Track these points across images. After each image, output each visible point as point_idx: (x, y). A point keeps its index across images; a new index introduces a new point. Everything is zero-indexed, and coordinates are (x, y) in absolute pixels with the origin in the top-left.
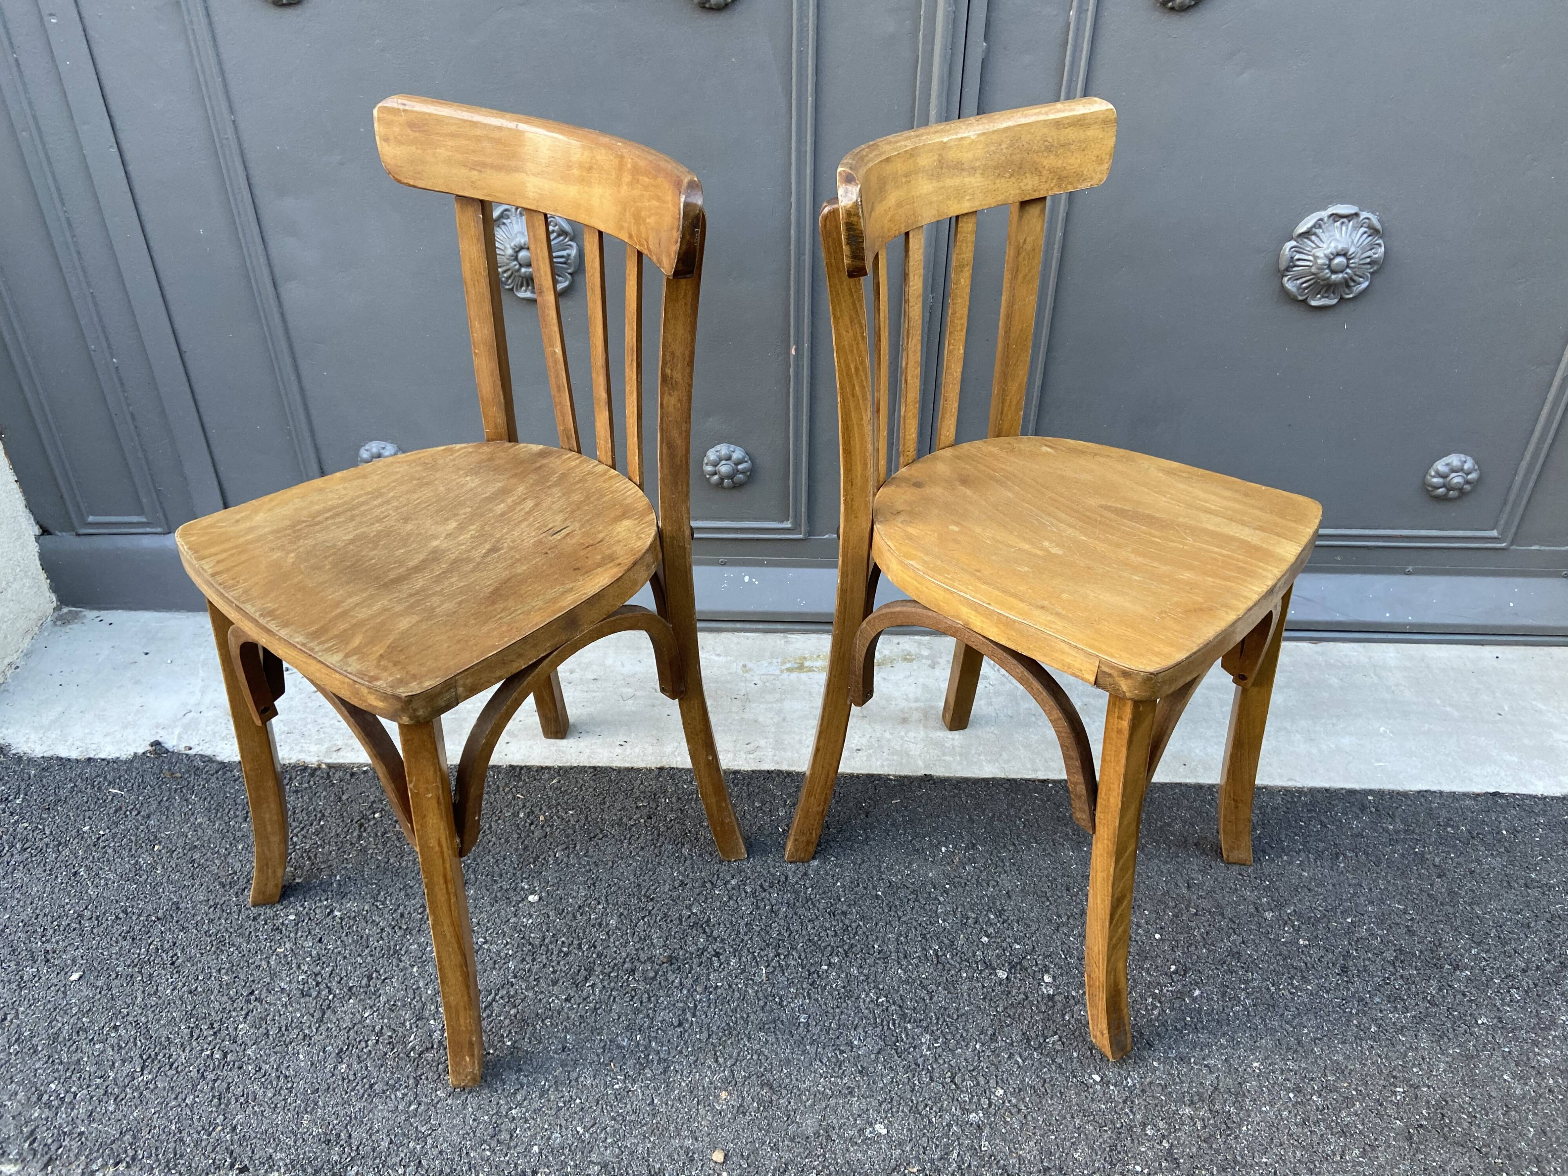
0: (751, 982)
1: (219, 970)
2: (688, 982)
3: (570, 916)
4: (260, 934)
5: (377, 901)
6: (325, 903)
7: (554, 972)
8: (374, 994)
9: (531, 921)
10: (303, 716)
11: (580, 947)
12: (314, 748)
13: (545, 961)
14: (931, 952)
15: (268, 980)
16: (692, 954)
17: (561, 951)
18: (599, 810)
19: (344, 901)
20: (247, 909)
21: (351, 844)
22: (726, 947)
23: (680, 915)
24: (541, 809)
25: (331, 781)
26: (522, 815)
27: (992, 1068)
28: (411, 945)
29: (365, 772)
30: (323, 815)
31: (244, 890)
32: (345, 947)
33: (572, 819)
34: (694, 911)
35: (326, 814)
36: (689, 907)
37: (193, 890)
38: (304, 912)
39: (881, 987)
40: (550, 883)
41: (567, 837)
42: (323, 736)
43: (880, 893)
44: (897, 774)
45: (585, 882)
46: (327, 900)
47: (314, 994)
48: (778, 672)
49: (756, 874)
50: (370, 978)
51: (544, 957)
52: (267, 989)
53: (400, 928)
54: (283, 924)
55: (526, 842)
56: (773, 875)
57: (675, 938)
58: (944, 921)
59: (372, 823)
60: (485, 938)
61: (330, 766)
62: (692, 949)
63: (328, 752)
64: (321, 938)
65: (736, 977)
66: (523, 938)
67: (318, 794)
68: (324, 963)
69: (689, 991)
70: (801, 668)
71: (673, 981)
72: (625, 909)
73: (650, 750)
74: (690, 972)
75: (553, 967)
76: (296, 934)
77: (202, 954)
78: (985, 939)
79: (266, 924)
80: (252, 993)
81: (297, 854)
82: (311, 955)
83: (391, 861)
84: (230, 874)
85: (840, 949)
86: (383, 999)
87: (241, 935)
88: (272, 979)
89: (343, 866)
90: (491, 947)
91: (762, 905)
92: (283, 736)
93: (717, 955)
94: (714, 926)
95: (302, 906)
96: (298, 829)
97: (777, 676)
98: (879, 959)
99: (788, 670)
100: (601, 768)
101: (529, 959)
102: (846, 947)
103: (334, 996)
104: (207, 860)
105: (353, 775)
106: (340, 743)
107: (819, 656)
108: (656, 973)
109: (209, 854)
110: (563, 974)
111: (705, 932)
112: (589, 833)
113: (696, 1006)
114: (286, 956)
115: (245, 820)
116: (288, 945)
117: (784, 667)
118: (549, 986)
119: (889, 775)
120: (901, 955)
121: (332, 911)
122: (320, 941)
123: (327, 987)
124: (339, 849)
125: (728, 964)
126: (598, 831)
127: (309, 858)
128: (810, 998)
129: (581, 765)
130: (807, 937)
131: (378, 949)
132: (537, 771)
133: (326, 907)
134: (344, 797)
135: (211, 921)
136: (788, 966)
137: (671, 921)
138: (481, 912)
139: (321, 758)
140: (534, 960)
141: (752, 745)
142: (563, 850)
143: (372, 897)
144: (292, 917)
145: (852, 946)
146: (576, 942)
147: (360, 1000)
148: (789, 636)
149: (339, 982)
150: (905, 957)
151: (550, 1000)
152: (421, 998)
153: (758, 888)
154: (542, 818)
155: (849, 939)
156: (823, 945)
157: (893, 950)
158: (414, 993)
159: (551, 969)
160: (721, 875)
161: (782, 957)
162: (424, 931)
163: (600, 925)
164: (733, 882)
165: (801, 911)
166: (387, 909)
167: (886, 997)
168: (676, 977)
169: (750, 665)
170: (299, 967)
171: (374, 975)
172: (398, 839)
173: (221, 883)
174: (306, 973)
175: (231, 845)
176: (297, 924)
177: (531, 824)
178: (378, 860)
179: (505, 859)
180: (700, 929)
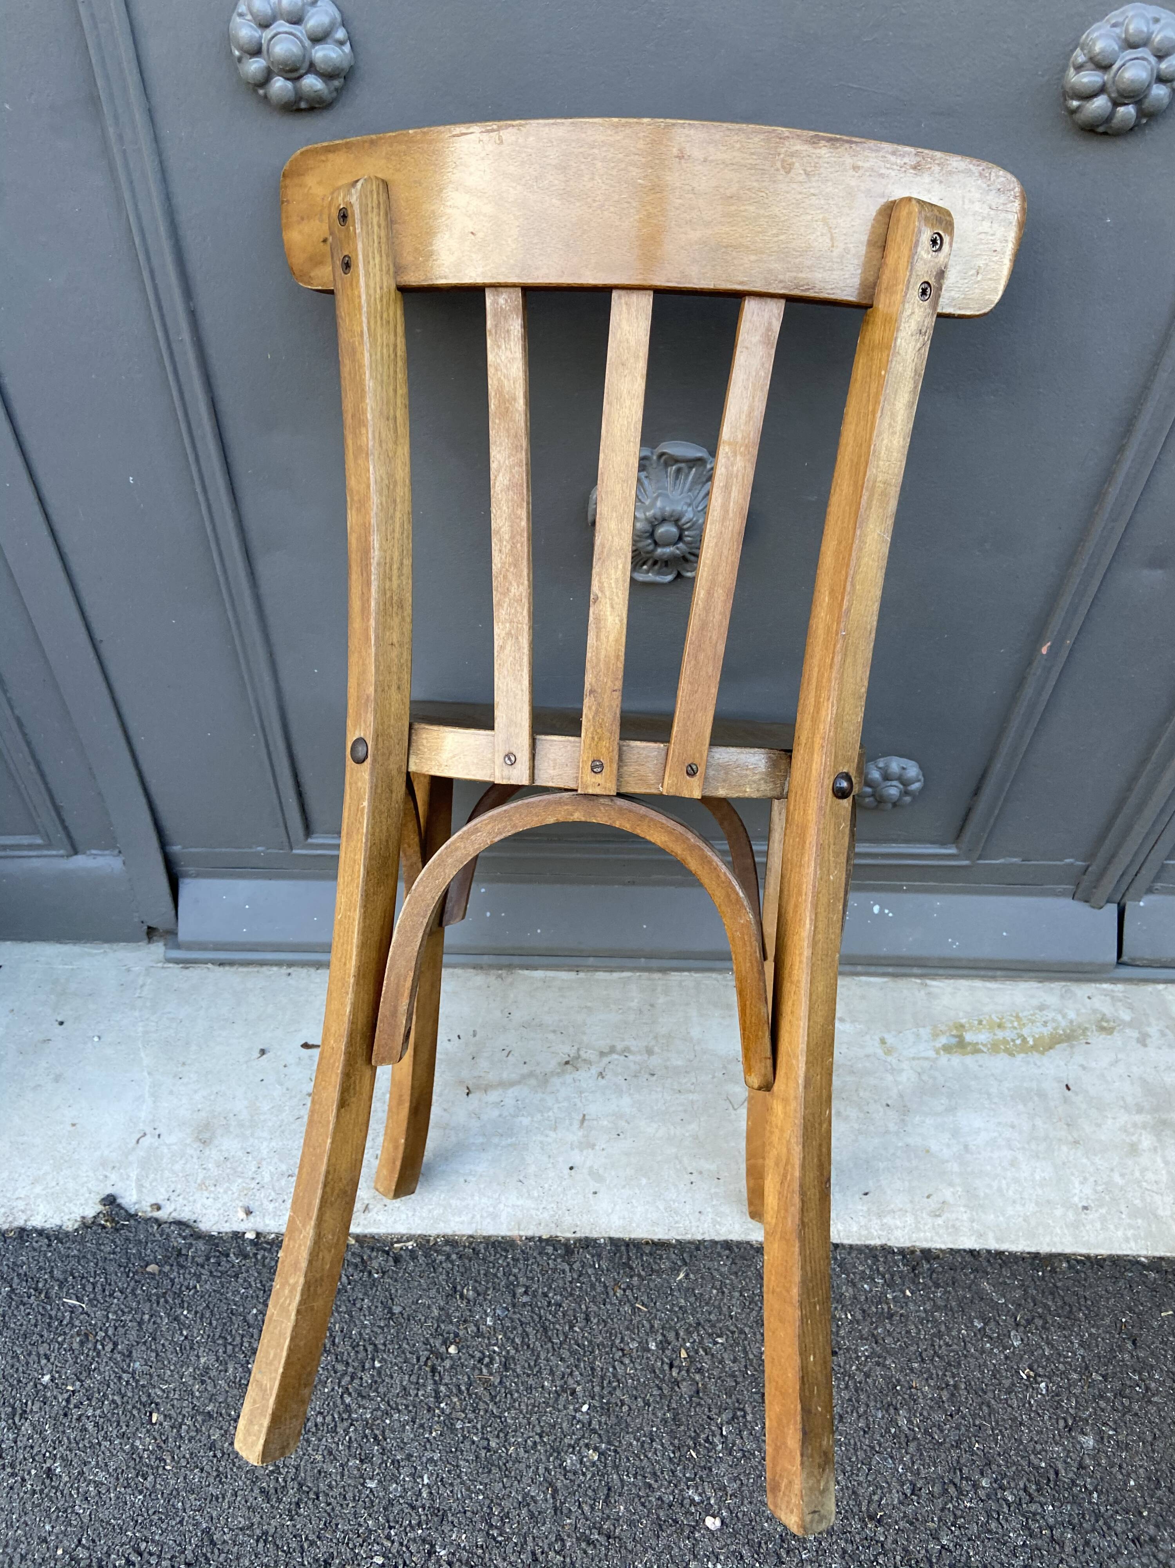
5: (492, 1526)
6: (420, 1531)
19: (446, 1528)
20: (312, 1543)
21: (429, 1409)
23: (927, 1551)
24: (677, 1335)
25: (370, 1275)
29: (412, 1253)
30: (376, 1348)
31: (298, 1504)
33: (726, 1356)
35: (380, 1346)
37: (225, 1505)
40: (729, 1491)
41: (729, 1394)
46: (420, 1524)
48: (931, 1054)
49: (1014, 1468)
55: (674, 1404)
56: (1038, 1468)
59: (448, 1363)
61: (360, 1242)
67: (358, 1304)
70: (960, 1045)
72: (846, 1541)
81: (356, 1430)
83: (493, 1444)
84: (272, 1472)
89: (428, 1454)
91: (1035, 1526)
95: (388, 1537)
96: (348, 1378)
97: (934, 1060)
99: (947, 1049)
105: (397, 1258)
107: (980, 1023)
117: (938, 1045)
119: (1139, 1256)
121: (432, 1549)
124: (414, 1421)
127: (375, 1437)
129: (707, 1238)
132: (650, 1252)
133: (424, 1541)
134: (397, 1310)
141: (934, 1197)
143: (483, 1519)
148: (929, 982)
153: (1021, 1493)
154: (684, 1354)
160: (965, 1470)
164: (984, 1483)
166: (511, 1544)
169: (890, 1039)
172: (492, 1399)
173: (263, 1491)
177: (671, 1366)
178: (473, 1442)
179: (652, 1440)
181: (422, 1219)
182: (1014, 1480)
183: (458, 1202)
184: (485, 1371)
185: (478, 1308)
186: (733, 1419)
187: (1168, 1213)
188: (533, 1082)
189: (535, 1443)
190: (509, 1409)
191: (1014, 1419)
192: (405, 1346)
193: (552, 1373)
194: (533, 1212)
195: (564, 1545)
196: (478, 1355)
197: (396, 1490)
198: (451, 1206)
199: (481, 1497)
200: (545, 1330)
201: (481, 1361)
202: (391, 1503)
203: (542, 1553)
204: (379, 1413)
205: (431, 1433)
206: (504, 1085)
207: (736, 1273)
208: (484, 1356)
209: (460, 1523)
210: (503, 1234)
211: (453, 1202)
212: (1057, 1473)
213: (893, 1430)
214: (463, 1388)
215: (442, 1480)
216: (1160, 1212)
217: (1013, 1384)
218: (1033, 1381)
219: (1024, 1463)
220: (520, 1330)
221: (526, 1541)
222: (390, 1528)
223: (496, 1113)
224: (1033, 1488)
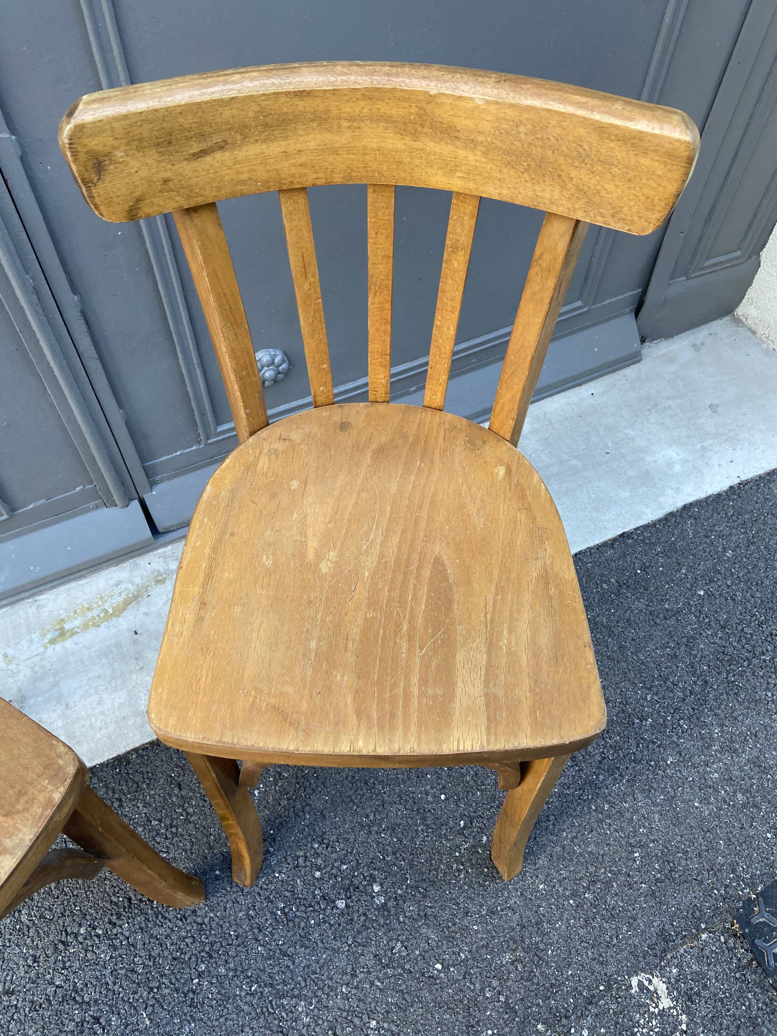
14: (279, 912)
22: (102, 1006)
23: (46, 995)
27: (361, 1005)
34: (58, 983)
39: (249, 975)
43: (217, 872)
48: (42, 649)
49: (101, 911)
57: (51, 1023)
58: (279, 873)
70: (62, 634)
78: (318, 874)
85: (202, 954)
97: (43, 654)
98: (239, 946)
99: (52, 642)
102: (207, 949)
107: (75, 612)
111: (76, 1002)
117: (46, 641)
120: (256, 931)
125: (110, 1025)
128: (194, 1021)
130: (170, 957)
136: (164, 996)
148: (38, 598)
150: (260, 931)
153: (107, 926)
157: (247, 929)
161: (155, 990)
164: (82, 931)
165: (154, 932)
169: (11, 652)
180: (70, 1002)
182: (101, 919)
213: (18, 927)
224: (114, 919)
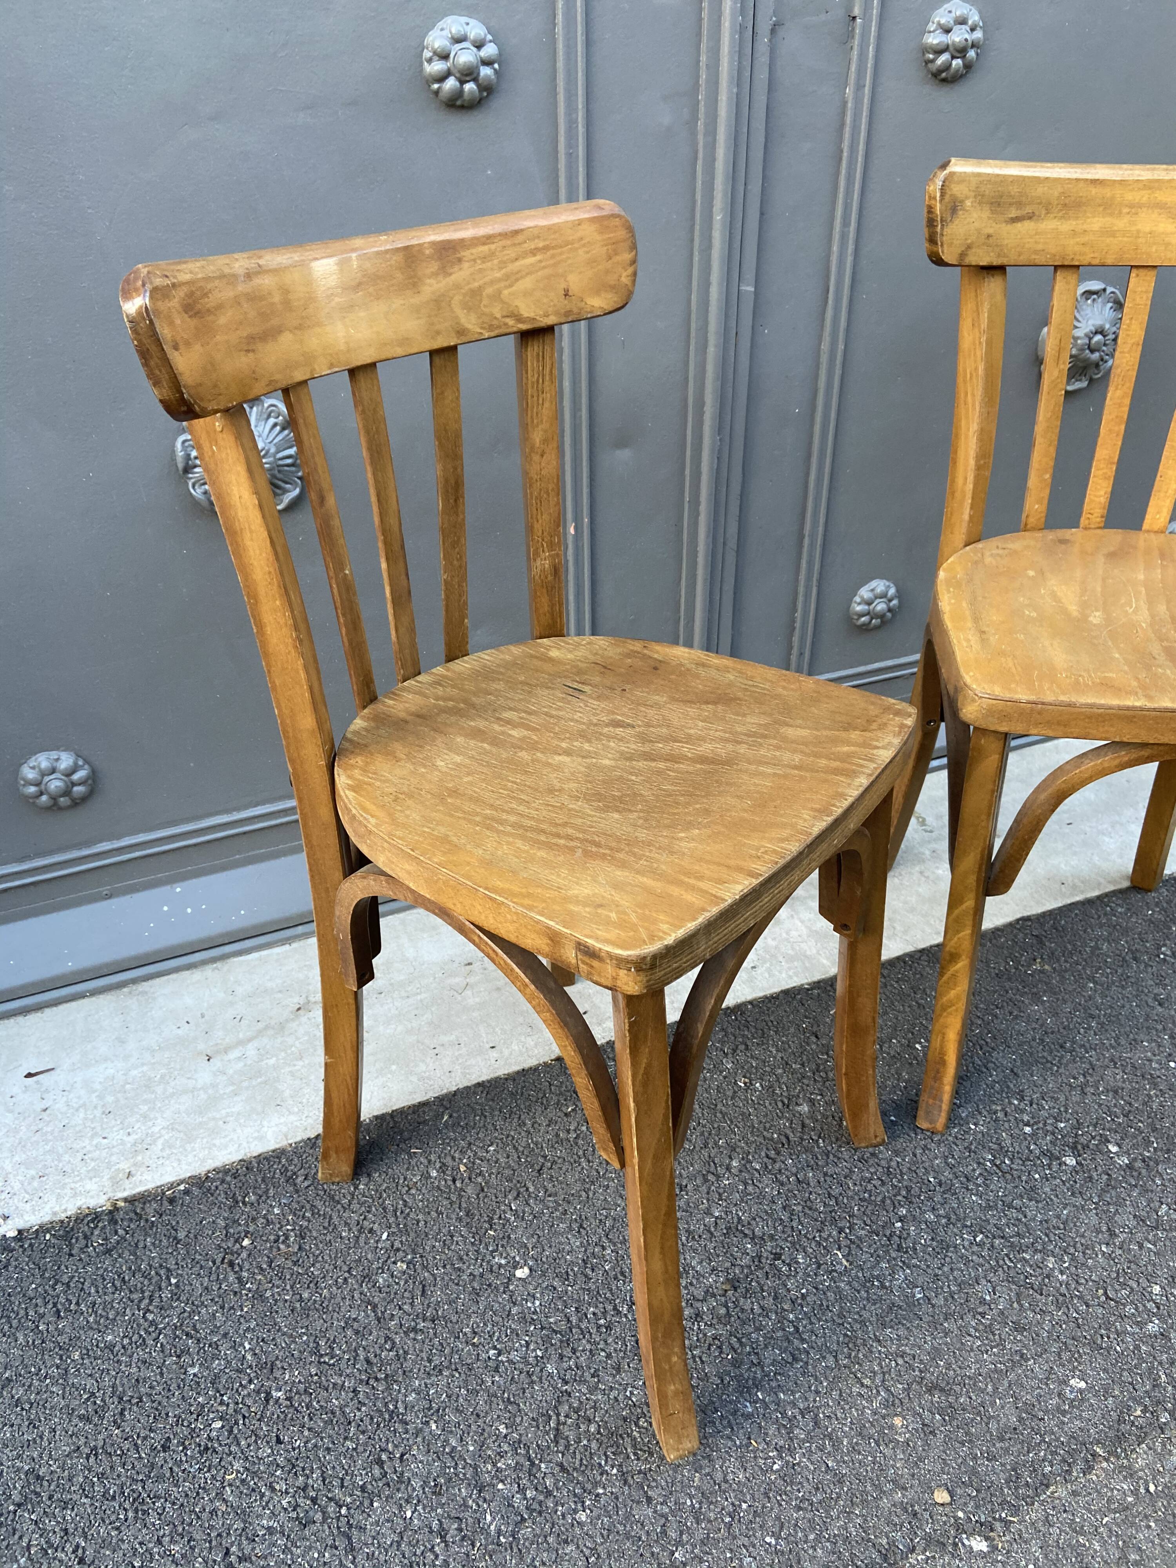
0: (835, 1274)
1: (159, 1542)
2: (769, 1302)
3: (581, 1279)
4: (186, 1466)
5: (321, 1356)
6: (252, 1386)
7: (609, 1356)
8: (400, 1482)
9: (537, 1303)
10: (48, 1148)
11: (619, 1313)
12: (91, 1186)
13: (588, 1347)
14: (988, 1164)
15: (239, 1525)
16: (749, 1267)
17: (599, 1327)
18: (523, 1134)
19: (277, 1373)
20: (145, 1438)
21: (235, 1293)
22: (782, 1243)
23: (705, 1225)
24: (453, 1158)
25: (147, 1220)
26: (434, 1174)
27: (1133, 1266)
28: (406, 1396)
29: (186, 1192)
30: (169, 1270)
31: (122, 1413)
32: (318, 1434)
33: (499, 1156)
34: (717, 1214)
35: (173, 1267)
36: (708, 1212)
37: (45, 1443)
38: (230, 1411)
39: (969, 1223)
40: (530, 1246)
41: (509, 1180)
42: (93, 1164)
44: (810, 981)
45: (571, 1229)
46: (250, 1382)
47: (318, 1516)
49: (754, 1146)
50: (380, 1463)
51: (584, 1341)
52: (247, 1538)
53: (377, 1379)
54: (209, 1439)
55: (464, 1205)
56: (772, 1139)
57: (718, 1256)
58: (975, 1124)
59: (244, 1255)
60: (495, 1348)
61: (130, 1201)
62: (746, 1261)
63: (115, 1183)
64: (277, 1437)
65: (816, 1274)
66: (542, 1328)
67: (141, 1245)
68: (303, 1469)
69: (776, 1313)
71: (752, 1309)
73: (530, 1042)
74: (763, 1291)
75: (603, 1350)
76: (238, 1444)
77: (117, 1529)
78: (1027, 1129)
79: (185, 1448)
80: (227, 1553)
81: (165, 1335)
82: (278, 1465)
83: (306, 1295)
84: (88, 1400)
85: (899, 1198)
86: (416, 1483)
87: (160, 1478)
88: (245, 1522)
89: (244, 1326)
90: (511, 1357)
91: (783, 1178)
92: (35, 1184)
93: (777, 1256)
94: (749, 1224)
95: (222, 1403)
96: (146, 1301)
98: (944, 1192)
100: (488, 1081)
101: (567, 1352)
102: (904, 1193)
103: (348, 1509)
104: (38, 1393)
105: (172, 1201)
106: (125, 1166)
108: (727, 1308)
109: (36, 1383)
110: (622, 1354)
111: (746, 1235)
112: (532, 1166)
113: (797, 1329)
114: (243, 1481)
115: (59, 1316)
116: (237, 1466)
118: (614, 1376)
119: (803, 985)
120: (963, 1180)
121: (268, 1395)
122: (279, 1441)
123: (331, 1499)
124: (222, 1307)
125: (797, 1263)
126: (541, 1160)
127: (187, 1334)
128: (908, 1267)
129: (461, 1086)
130: (856, 1197)
131: (367, 1420)
132: (414, 1113)
133: (258, 1392)
134: (181, 1235)
135: (101, 1476)
136: (860, 1238)
137: (700, 1236)
138: (469, 1317)
139: (110, 1195)
140: (574, 1351)
142: (515, 1199)
143: (312, 1353)
144: (218, 1424)
145: (908, 1189)
146: (609, 1307)
147: (387, 1498)
149: (342, 1486)
150: (968, 1180)
151: (628, 1394)
152: (465, 1460)
153: (765, 1160)
154: (462, 1168)
155: (899, 1181)
156: (879, 1199)
157: (951, 1176)
158: (453, 1458)
159: (603, 1354)
160: (717, 1160)
161: (848, 1231)
162: (411, 1371)
163: (622, 1273)
164: (735, 1163)
165: (830, 1170)
166: (344, 1362)
167: (982, 1233)
168: (752, 1303)
170: (273, 1490)
171: (384, 1457)
172: (295, 1263)
173: (81, 1418)
174: (287, 1493)
175: (61, 1359)
176: (231, 1432)
177: (454, 1181)
178: (286, 1301)
179: (452, 1236)
180: (737, 1234)
181: (189, 1164)
182: (756, 1153)
183: (222, 1140)
184: (282, 1246)
185: (262, 1205)
186: (518, 1195)
187: (814, 951)
188: (271, 1032)
189: (345, 1279)
190: (313, 1265)
191: (743, 1114)
192: (198, 1257)
193: (346, 1224)
194: (298, 1124)
195: (394, 1343)
196: (272, 1238)
197: (219, 1365)
198: (214, 1145)
199: (305, 1338)
200: (332, 1198)
201: (276, 1241)
202: (217, 1376)
203: (376, 1356)
204: (186, 1314)
205: (242, 1310)
206: (241, 1043)
207: (493, 1100)
208: (279, 1237)
209: (290, 1365)
210: (272, 1148)
211: (217, 1142)
212: (788, 1138)
214: (265, 1266)
215: (263, 1340)
216: (808, 953)
217: (735, 1092)
218: (749, 1086)
219: (761, 1140)
220: (308, 1206)
221: (357, 1355)
222: (222, 1395)
223: (241, 1064)
224: (772, 1153)
